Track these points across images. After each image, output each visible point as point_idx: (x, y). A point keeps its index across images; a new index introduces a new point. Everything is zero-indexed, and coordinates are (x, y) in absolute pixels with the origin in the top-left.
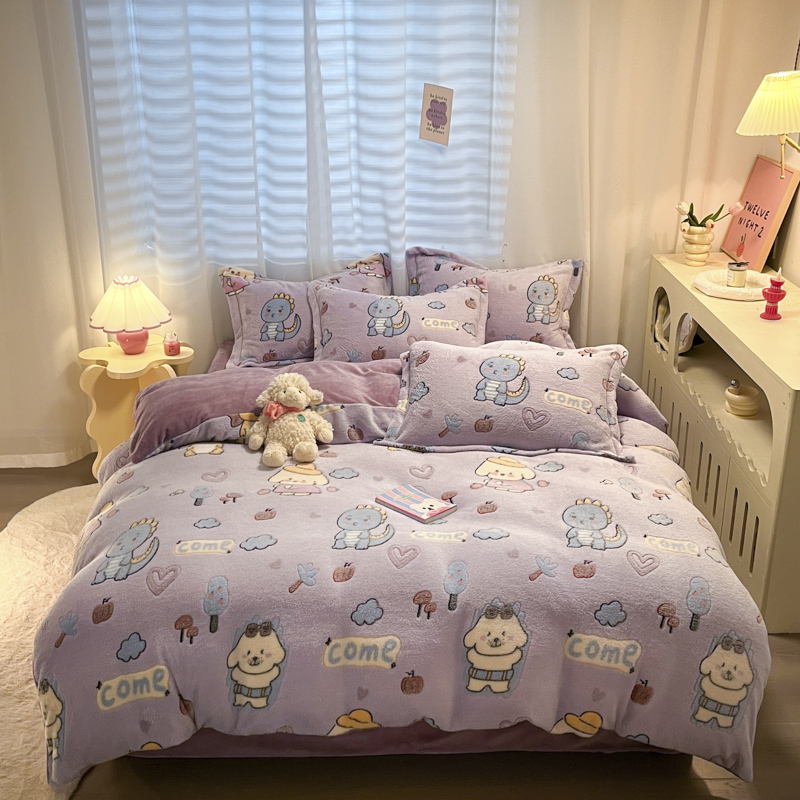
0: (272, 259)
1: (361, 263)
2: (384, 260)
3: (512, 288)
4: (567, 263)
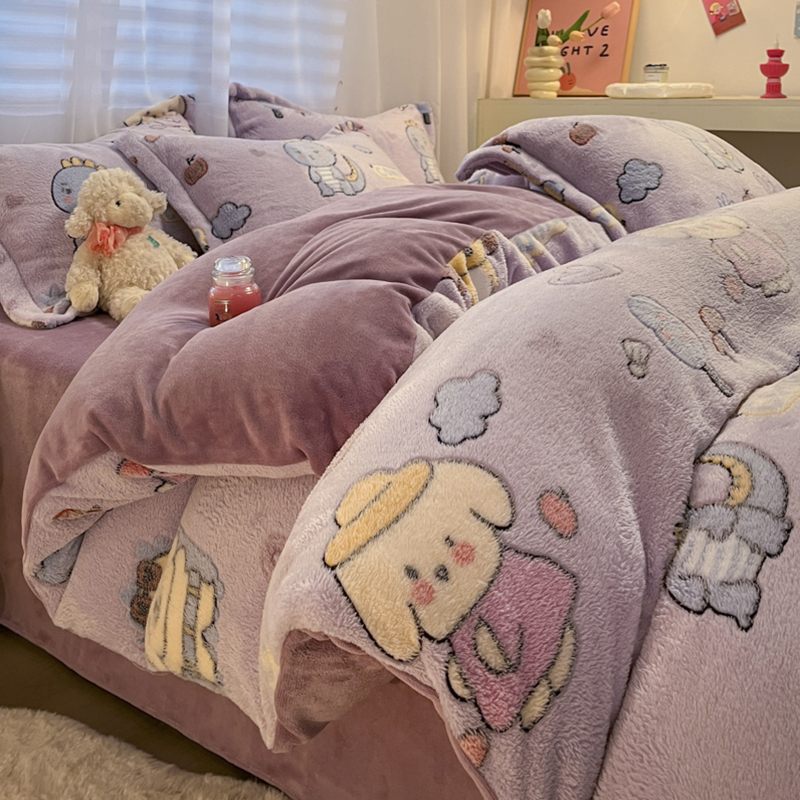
4: (411, 108)
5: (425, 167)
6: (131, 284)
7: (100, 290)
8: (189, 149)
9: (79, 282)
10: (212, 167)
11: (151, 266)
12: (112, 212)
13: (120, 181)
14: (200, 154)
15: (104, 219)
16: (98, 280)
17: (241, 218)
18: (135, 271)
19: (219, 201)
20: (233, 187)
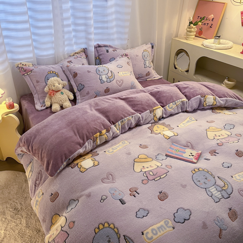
0: (38, 56)
1: (76, 53)
2: (85, 51)
3: (137, 56)
4: (149, 44)
5: (145, 64)
6: (56, 103)
7: (51, 103)
8: (74, 70)
9: (47, 101)
10: (78, 75)
11: (60, 99)
12: (53, 88)
13: (55, 81)
14: (76, 71)
15: (51, 89)
16: (50, 101)
17: (82, 88)
18: (57, 100)
19: (79, 83)
20: (81, 80)
